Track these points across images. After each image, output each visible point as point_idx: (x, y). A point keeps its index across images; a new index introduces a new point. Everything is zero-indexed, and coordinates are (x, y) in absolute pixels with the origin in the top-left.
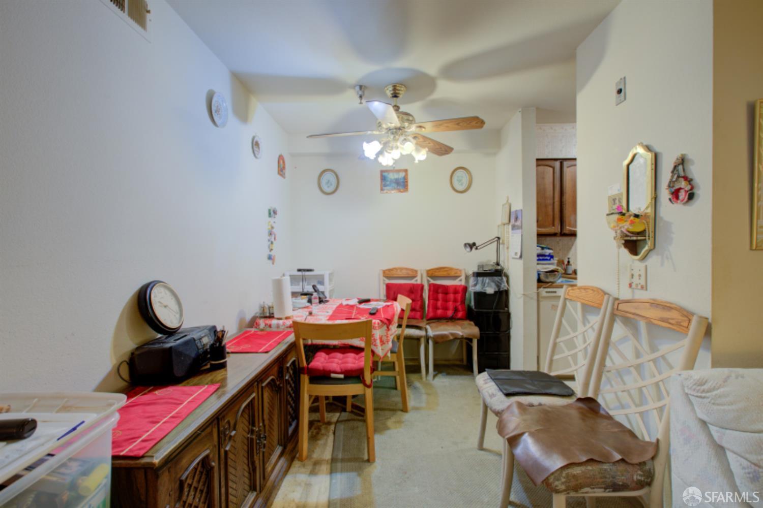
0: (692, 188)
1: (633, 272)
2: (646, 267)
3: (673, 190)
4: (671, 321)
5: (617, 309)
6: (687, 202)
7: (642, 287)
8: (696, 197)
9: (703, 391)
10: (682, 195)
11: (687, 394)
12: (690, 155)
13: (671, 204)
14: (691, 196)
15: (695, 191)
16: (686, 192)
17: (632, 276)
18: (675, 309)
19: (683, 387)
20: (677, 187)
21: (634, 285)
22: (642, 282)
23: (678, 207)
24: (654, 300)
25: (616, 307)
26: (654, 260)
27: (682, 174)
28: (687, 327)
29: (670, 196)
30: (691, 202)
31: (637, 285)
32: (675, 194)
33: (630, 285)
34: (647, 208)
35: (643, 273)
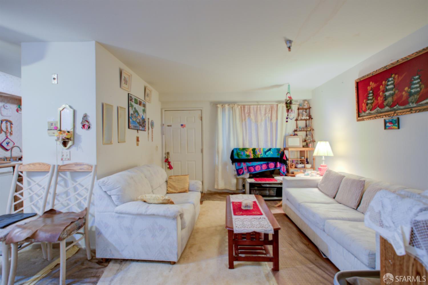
0: (89, 125)
1: (63, 154)
2: (70, 152)
3: (83, 124)
4: (84, 169)
5: (60, 169)
6: (88, 129)
7: (68, 159)
8: (90, 128)
9: (105, 184)
10: (86, 126)
11: (100, 186)
12: (88, 114)
13: (82, 129)
14: (89, 127)
15: (90, 126)
16: (88, 126)
17: (63, 155)
18: (85, 164)
19: (99, 184)
20: (84, 124)
21: (64, 159)
22: (68, 157)
23: (84, 131)
24: (76, 163)
25: (59, 168)
26: (73, 149)
27: (86, 120)
28: (91, 169)
29: (82, 126)
30: (89, 129)
31: (65, 159)
32: (84, 126)
33: (62, 159)
34: (71, 129)
35: (68, 154)
